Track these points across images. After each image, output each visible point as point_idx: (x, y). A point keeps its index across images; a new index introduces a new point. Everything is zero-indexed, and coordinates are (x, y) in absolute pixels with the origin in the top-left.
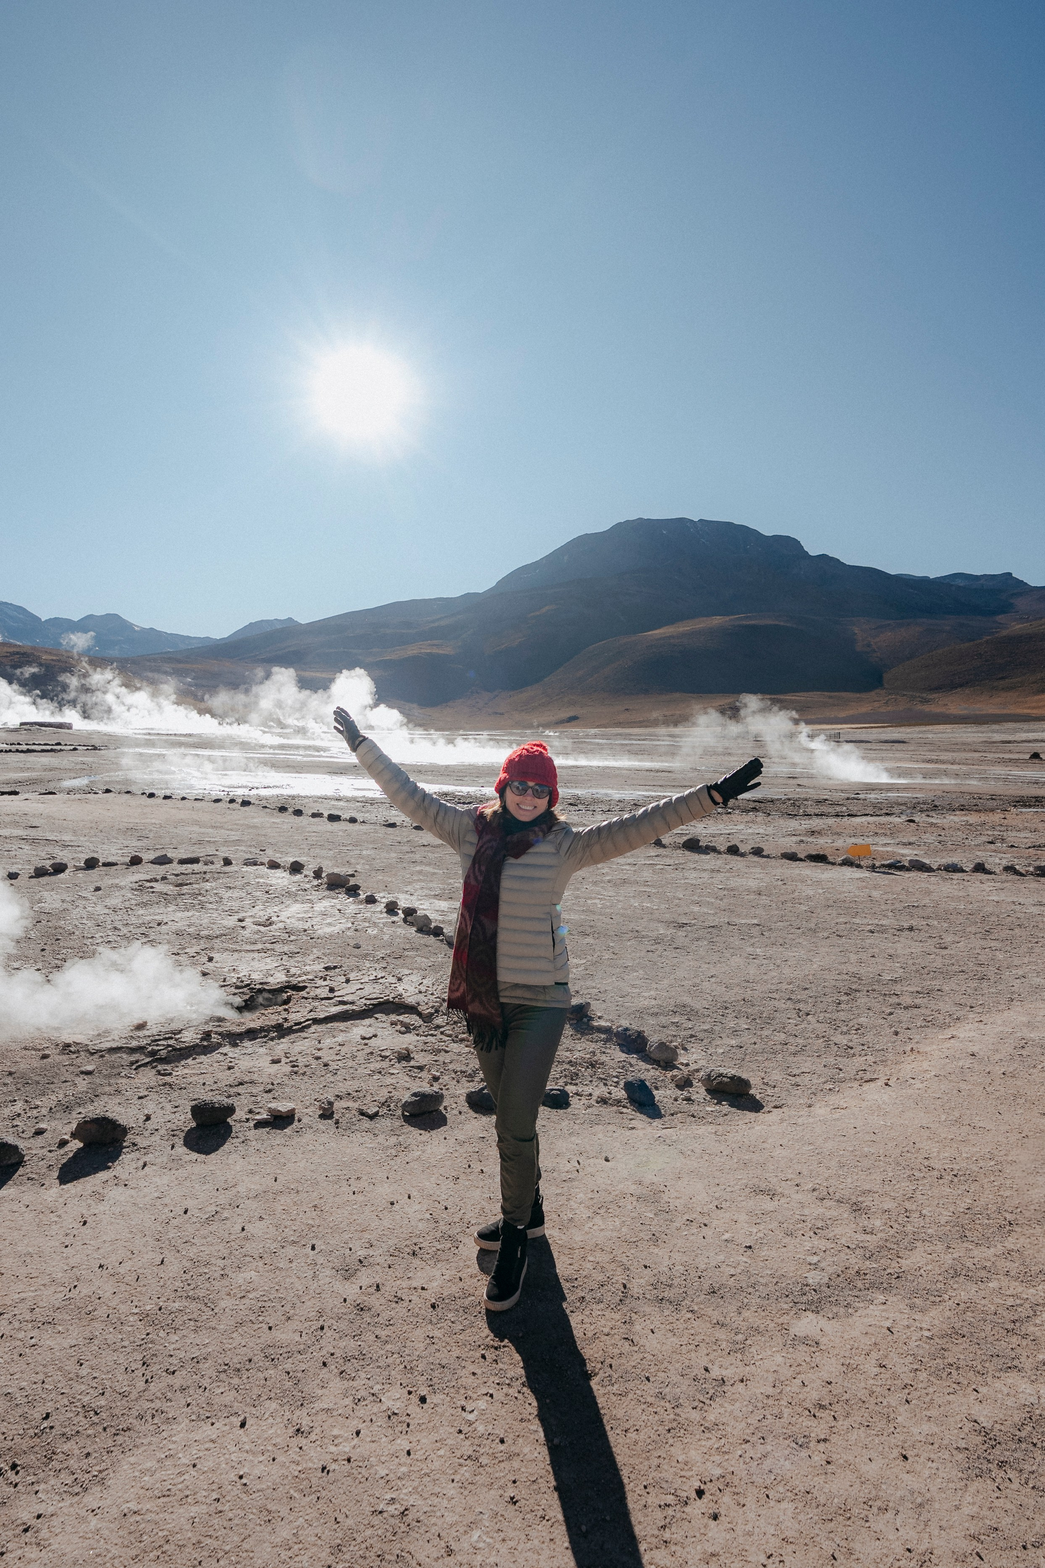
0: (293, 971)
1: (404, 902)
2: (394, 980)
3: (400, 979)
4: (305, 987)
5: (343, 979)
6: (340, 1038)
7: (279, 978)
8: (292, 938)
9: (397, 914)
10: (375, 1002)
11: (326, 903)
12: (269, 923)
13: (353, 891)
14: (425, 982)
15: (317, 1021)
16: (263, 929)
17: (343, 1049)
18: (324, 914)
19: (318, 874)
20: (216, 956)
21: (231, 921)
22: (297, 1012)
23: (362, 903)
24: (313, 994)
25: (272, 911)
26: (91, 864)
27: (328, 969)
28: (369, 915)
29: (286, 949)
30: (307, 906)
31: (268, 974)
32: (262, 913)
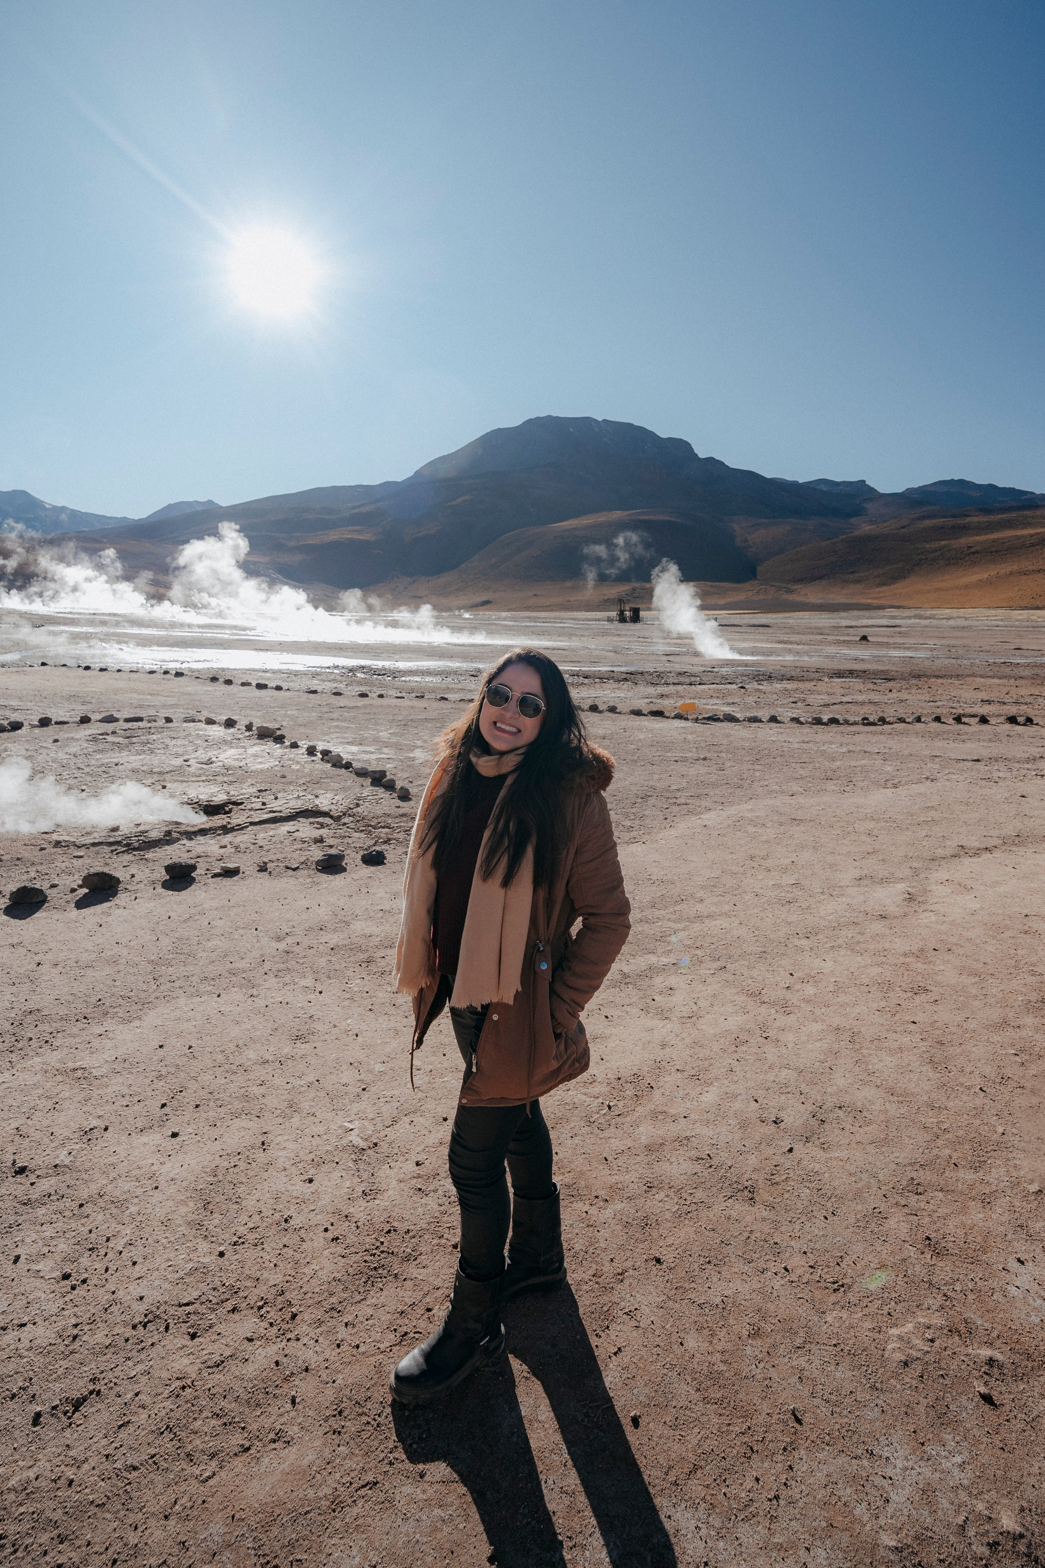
0: (232, 793)
1: (321, 746)
2: (312, 797)
3: (317, 796)
4: (242, 803)
5: (273, 797)
6: (271, 833)
7: (220, 798)
8: (230, 772)
9: (316, 755)
10: (298, 810)
11: (257, 749)
12: (210, 762)
13: (279, 739)
14: (336, 798)
15: (252, 824)
16: (205, 766)
17: (274, 839)
18: (255, 756)
19: (249, 728)
20: (168, 785)
21: (179, 762)
22: (238, 818)
23: (286, 747)
24: (249, 807)
25: (211, 754)
26: (45, 722)
27: (260, 791)
28: (292, 756)
29: (225, 779)
30: (241, 751)
31: (212, 795)
32: (203, 756)
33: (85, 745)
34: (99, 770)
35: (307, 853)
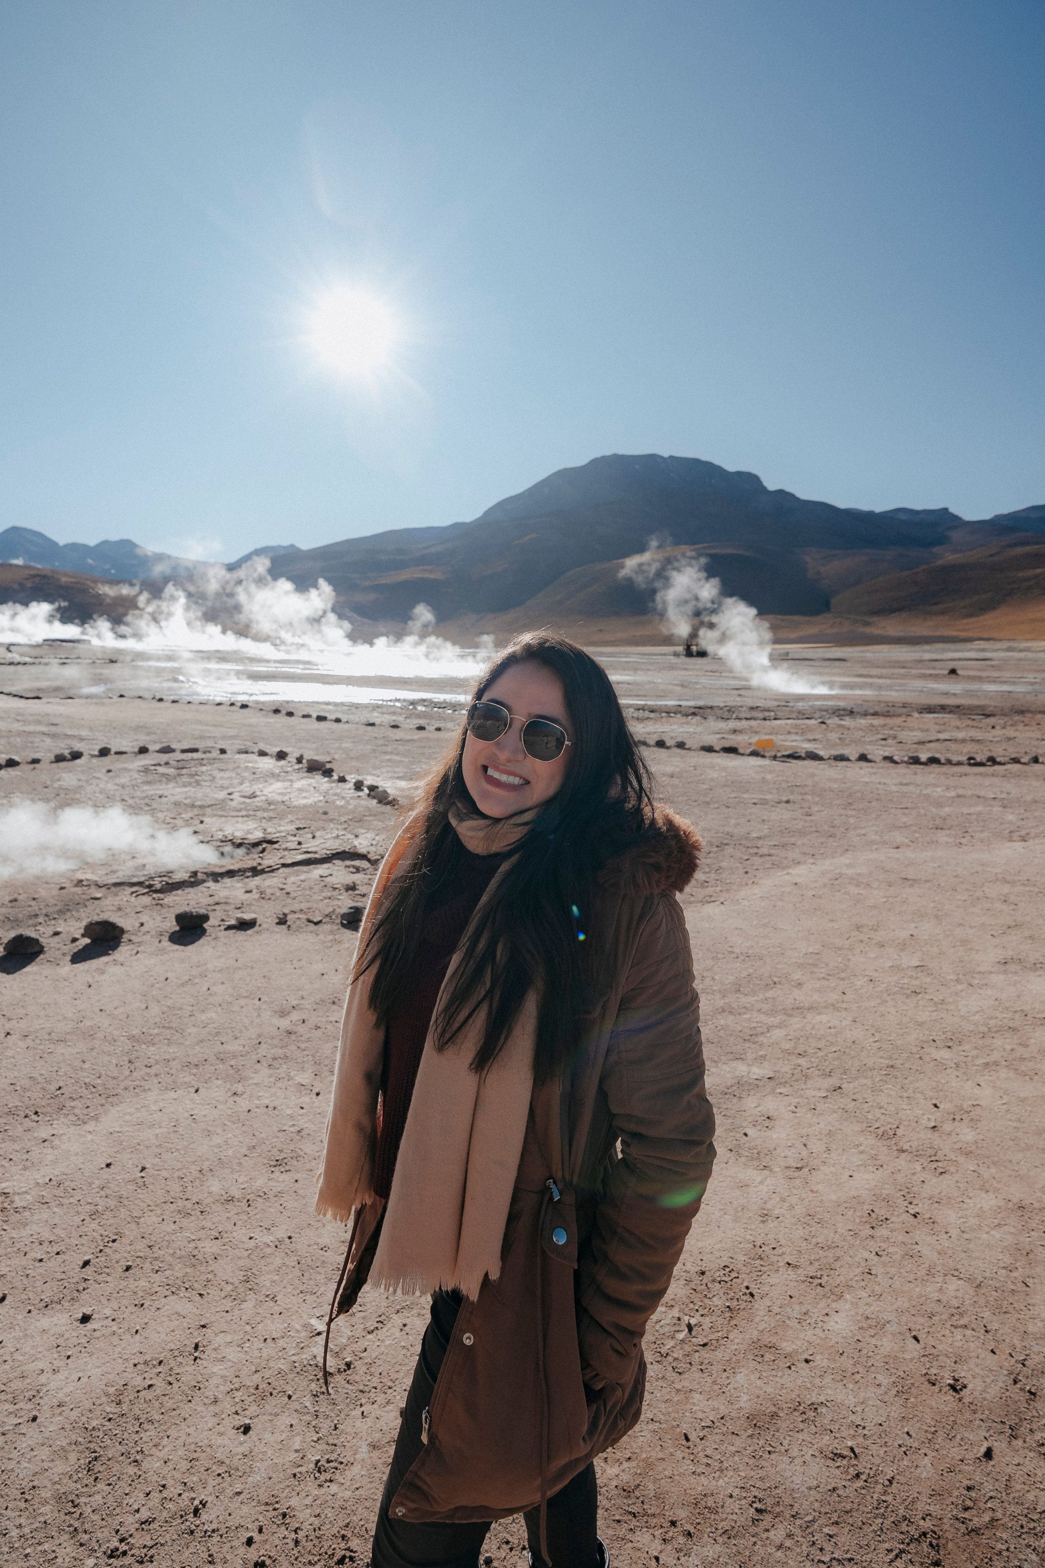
0: (269, 830)
1: (369, 781)
2: (352, 837)
3: (357, 836)
4: (277, 842)
5: (310, 836)
6: (302, 877)
7: (258, 835)
8: (272, 807)
9: (363, 790)
10: (334, 852)
11: (303, 783)
12: (253, 796)
13: (328, 773)
14: (377, 838)
15: (284, 865)
16: (247, 800)
17: (304, 885)
18: (301, 790)
19: (299, 760)
20: (206, 820)
21: (222, 795)
22: (271, 859)
23: (334, 782)
24: (284, 846)
25: (256, 787)
26: (104, 752)
27: (298, 829)
28: (339, 791)
29: (265, 815)
30: (287, 784)
31: (249, 832)
32: (248, 789)
33: (136, 776)
34: (143, 802)
35: (336, 903)
